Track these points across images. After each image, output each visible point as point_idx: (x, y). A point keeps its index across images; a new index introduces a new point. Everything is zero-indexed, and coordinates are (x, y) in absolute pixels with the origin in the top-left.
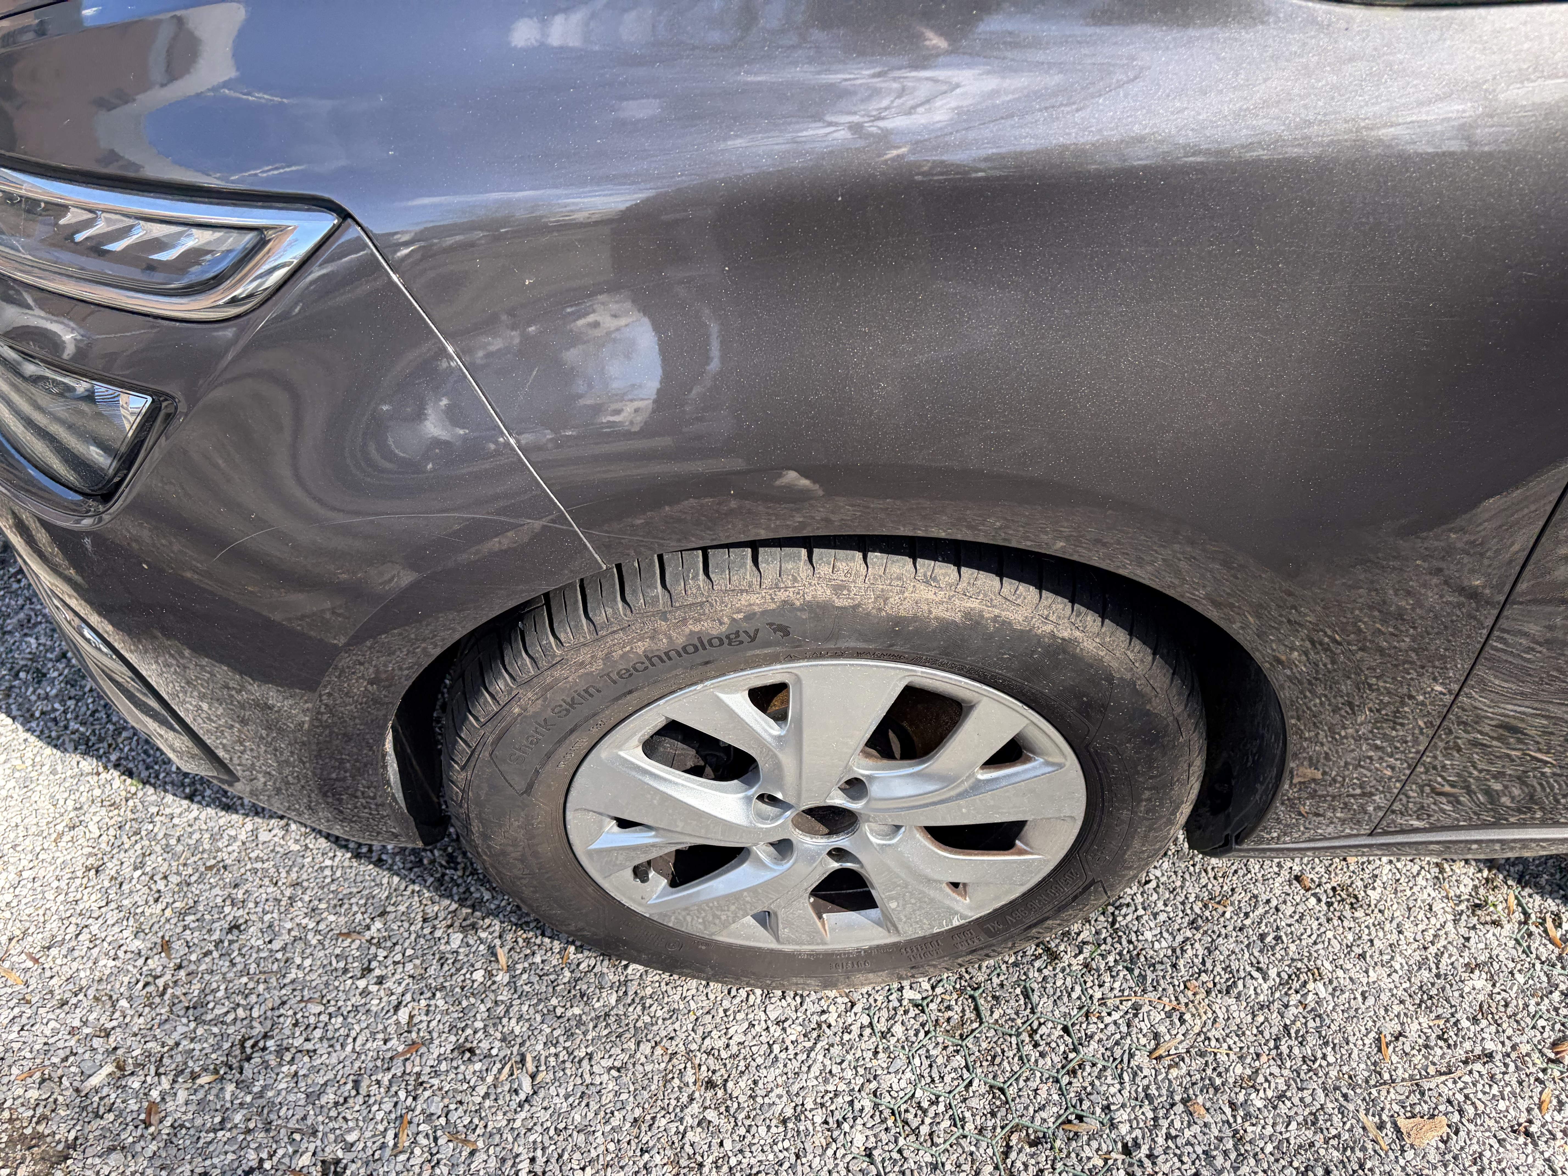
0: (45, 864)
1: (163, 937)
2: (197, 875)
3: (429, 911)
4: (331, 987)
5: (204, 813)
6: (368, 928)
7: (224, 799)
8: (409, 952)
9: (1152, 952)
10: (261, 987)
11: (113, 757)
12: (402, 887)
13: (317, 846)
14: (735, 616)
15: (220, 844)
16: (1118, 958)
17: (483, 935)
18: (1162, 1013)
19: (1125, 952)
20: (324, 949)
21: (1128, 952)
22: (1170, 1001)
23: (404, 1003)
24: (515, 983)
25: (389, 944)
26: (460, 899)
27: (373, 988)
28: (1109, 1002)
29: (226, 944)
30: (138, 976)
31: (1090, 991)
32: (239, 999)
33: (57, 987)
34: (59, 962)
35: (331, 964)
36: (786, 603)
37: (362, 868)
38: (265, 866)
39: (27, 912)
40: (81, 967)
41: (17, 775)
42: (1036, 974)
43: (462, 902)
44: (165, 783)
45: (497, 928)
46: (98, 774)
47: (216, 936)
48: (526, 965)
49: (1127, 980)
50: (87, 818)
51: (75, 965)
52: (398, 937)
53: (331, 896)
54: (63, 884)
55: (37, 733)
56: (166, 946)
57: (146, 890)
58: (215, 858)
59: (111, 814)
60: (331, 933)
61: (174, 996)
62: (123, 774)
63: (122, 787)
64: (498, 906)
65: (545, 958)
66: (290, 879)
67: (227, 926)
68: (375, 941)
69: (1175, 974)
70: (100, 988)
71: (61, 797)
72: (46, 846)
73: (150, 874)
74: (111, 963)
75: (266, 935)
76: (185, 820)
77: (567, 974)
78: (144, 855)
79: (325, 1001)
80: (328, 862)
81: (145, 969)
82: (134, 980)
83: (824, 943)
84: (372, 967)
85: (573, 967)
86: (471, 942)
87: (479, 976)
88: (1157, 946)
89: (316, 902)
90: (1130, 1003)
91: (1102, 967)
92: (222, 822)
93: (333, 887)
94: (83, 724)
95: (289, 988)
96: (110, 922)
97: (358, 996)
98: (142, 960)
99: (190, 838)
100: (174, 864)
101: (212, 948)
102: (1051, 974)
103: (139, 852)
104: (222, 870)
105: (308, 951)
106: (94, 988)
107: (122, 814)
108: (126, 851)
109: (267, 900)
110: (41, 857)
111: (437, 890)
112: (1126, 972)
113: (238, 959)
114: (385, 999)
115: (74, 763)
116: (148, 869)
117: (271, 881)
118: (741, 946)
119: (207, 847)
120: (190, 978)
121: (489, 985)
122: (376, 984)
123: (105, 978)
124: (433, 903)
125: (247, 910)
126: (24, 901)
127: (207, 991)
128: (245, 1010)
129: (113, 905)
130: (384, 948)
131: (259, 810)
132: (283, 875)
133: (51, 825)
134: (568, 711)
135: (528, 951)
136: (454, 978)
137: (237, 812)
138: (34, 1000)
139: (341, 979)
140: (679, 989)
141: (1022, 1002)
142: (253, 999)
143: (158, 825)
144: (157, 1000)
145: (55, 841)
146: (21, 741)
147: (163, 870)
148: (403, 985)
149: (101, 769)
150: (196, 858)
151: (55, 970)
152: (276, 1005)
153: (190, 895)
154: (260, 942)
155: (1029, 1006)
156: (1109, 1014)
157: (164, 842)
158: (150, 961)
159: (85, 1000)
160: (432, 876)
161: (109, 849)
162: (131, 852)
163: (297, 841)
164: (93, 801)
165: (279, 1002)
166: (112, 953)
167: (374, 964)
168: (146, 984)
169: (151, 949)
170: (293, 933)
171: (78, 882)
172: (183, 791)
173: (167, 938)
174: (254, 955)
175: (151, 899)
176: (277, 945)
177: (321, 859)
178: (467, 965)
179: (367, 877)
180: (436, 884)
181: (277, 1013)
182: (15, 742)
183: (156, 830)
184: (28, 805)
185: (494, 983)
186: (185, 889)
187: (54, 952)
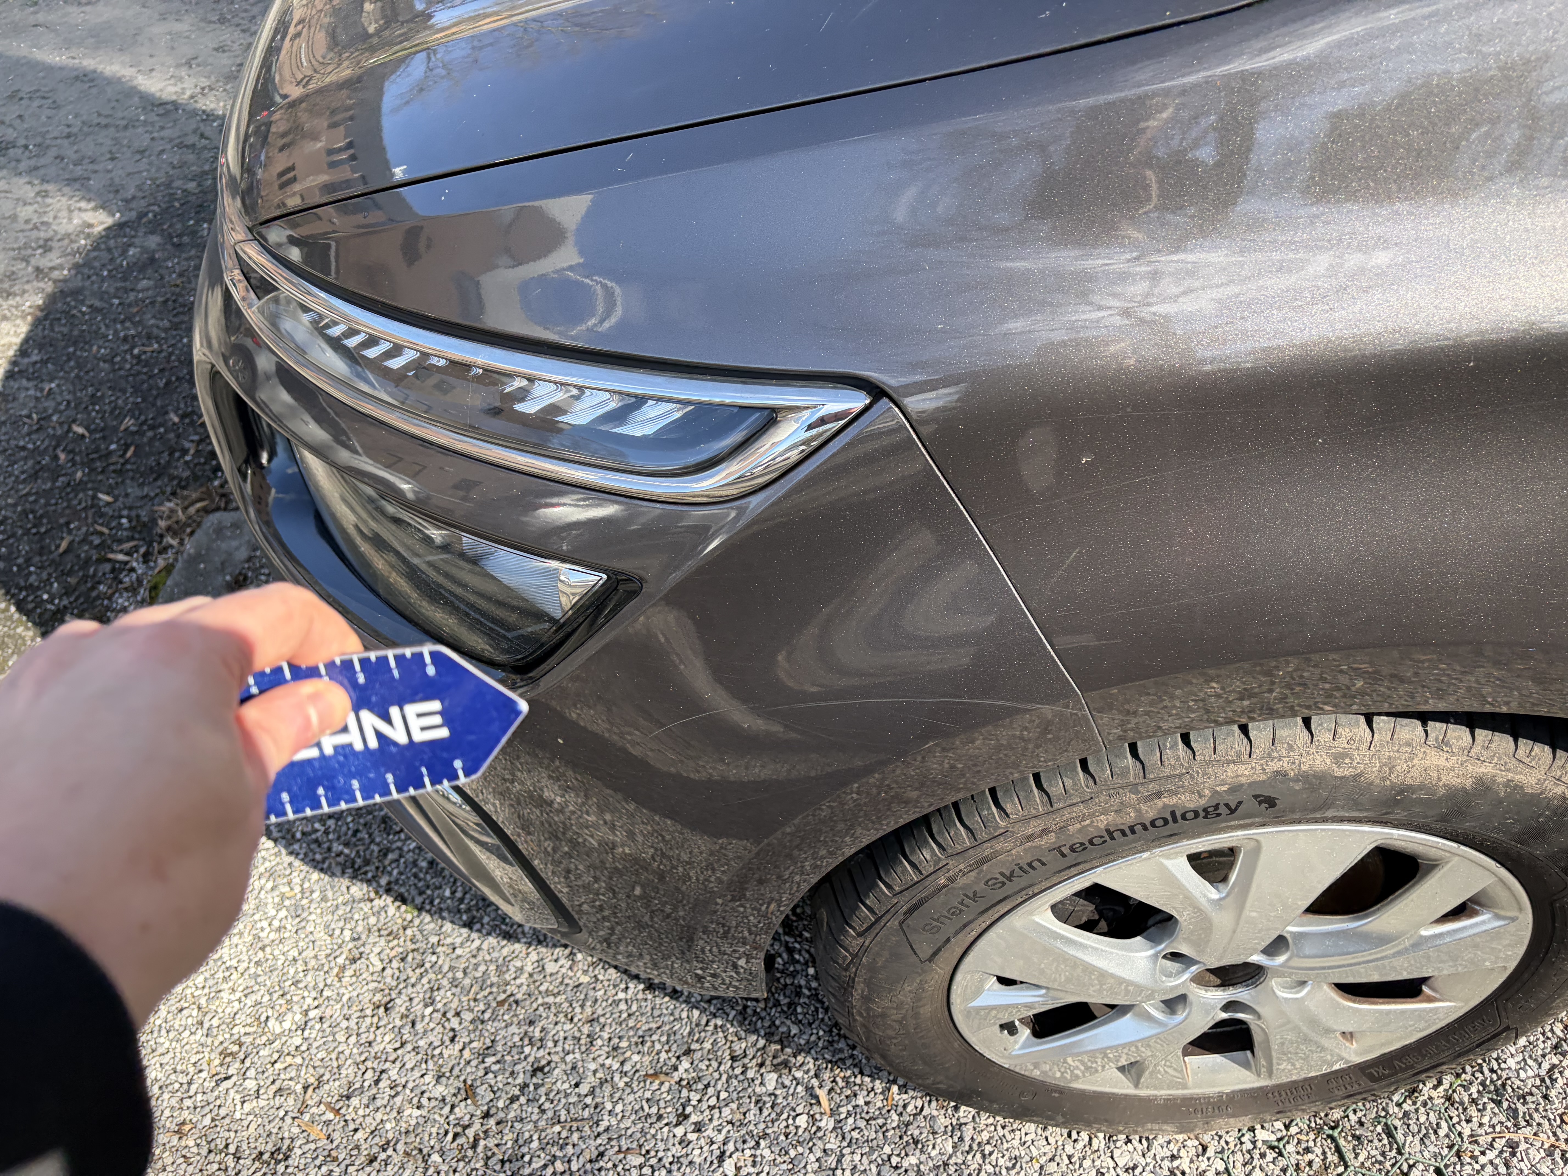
0: (332, 1002)
1: (465, 1081)
2: (490, 1011)
3: (737, 1048)
4: (648, 1136)
5: (486, 943)
6: (676, 1068)
7: (503, 927)
8: (723, 1095)
9: (1518, 1083)
10: (575, 1136)
11: (384, 881)
12: (704, 1022)
13: (607, 977)
14: (1218, 789)
15: (508, 977)
16: (1481, 1088)
17: (799, 1074)
18: (1541, 1151)
19: (1488, 1082)
20: (633, 1092)
21: (1492, 1081)
22: (1548, 1137)
23: (728, 1154)
24: (841, 1128)
25: (700, 1086)
26: (766, 1034)
27: (692, 1137)
28: (1481, 1140)
29: (532, 1088)
30: (446, 1126)
31: (1458, 1128)
32: (555, 1150)
33: (362, 1141)
34: (361, 1112)
35: (642, 1108)
36: (1280, 774)
37: (658, 1001)
38: (558, 1000)
39: (319, 1056)
40: (385, 1118)
41: (287, 903)
42: (1396, 1109)
43: (769, 1036)
44: (441, 910)
45: (811, 1065)
46: (371, 901)
47: (520, 1080)
48: (850, 1108)
49: (1495, 1114)
50: (367, 949)
51: (379, 1116)
52: (709, 1078)
53: (631, 1033)
54: (352, 1023)
55: (301, 856)
56: (469, 1092)
57: (439, 1029)
58: (504, 992)
59: (391, 945)
60: (637, 1075)
61: (486, 1147)
62: (396, 899)
63: (398, 914)
64: (808, 1042)
65: (868, 1099)
66: (585, 1015)
67: (529, 1068)
68: (684, 1083)
69: (1548, 1107)
70: (408, 1140)
71: (337, 926)
72: (329, 982)
73: (442, 1010)
74: (417, 1113)
75: (571, 1078)
76: (468, 950)
77: (895, 1117)
78: (432, 989)
79: (643, 1152)
80: (621, 995)
81: (452, 1117)
82: (442, 1131)
83: (1185, 1087)
84: (687, 1112)
85: (900, 1109)
86: (787, 1082)
87: (802, 1121)
88: (1523, 1075)
89: (616, 1040)
90: (1504, 1140)
91: (1466, 1099)
92: (505, 951)
93: (631, 1023)
94: (346, 845)
95: (605, 1137)
96: (409, 1066)
97: (677, 1146)
98: (447, 1109)
99: (476, 970)
100: (464, 999)
101: (517, 1092)
102: (1413, 1108)
103: (427, 986)
104: (514, 1006)
105: (617, 1095)
106: (402, 1142)
107: (402, 944)
108: (413, 986)
109: (565, 1038)
110: (325, 994)
111: (741, 1024)
112: (1493, 1105)
113: (547, 1105)
114: (706, 1149)
115: (344, 889)
116: (439, 1006)
117: (566, 1016)
118: (1094, 1092)
119: (495, 979)
120: (500, 1127)
121: (815, 1133)
122: (693, 1131)
123: (411, 1129)
124: (740, 1039)
125: (547, 1051)
126: (315, 1045)
127: (521, 1142)
128: (563, 1162)
129: (409, 1047)
130: (696, 1091)
131: (542, 938)
132: (578, 1010)
133: (331, 958)
134: (1003, 884)
135: (849, 1092)
136: (776, 1124)
137: (519, 941)
138: (341, 1157)
139: (657, 1126)
140: (1018, 1133)
141: (1385, 1141)
142: (570, 1150)
143: (442, 958)
144: (470, 1153)
145: (337, 975)
146: (286, 865)
147: (454, 1005)
148: (724, 1132)
149: (372, 895)
150: (486, 993)
151: (358, 1122)
152: (594, 1156)
153: (486, 1034)
154: (566, 1086)
155: (1395, 1146)
156: (1483, 1153)
157: (450, 975)
158: (457, 1110)
159: (394, 1155)
160: (733, 1008)
161: (394, 983)
162: (419, 987)
163: (585, 972)
164: (369, 931)
165: (596, 1153)
166: (415, 1100)
167: (689, 1110)
168: (456, 1136)
169: (454, 1095)
170: (598, 1075)
171: (368, 1020)
172: (460, 918)
173: (469, 1082)
174: (563, 1101)
175: (447, 1039)
176: (584, 1089)
177: (614, 992)
178: (788, 1109)
179: (665, 1011)
180: (740, 1018)
181: (597, 1166)
182: (280, 867)
183: (440, 962)
184: (303, 936)
185: (819, 1128)
186: (480, 1027)
187: (355, 1101)
